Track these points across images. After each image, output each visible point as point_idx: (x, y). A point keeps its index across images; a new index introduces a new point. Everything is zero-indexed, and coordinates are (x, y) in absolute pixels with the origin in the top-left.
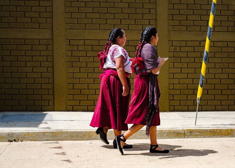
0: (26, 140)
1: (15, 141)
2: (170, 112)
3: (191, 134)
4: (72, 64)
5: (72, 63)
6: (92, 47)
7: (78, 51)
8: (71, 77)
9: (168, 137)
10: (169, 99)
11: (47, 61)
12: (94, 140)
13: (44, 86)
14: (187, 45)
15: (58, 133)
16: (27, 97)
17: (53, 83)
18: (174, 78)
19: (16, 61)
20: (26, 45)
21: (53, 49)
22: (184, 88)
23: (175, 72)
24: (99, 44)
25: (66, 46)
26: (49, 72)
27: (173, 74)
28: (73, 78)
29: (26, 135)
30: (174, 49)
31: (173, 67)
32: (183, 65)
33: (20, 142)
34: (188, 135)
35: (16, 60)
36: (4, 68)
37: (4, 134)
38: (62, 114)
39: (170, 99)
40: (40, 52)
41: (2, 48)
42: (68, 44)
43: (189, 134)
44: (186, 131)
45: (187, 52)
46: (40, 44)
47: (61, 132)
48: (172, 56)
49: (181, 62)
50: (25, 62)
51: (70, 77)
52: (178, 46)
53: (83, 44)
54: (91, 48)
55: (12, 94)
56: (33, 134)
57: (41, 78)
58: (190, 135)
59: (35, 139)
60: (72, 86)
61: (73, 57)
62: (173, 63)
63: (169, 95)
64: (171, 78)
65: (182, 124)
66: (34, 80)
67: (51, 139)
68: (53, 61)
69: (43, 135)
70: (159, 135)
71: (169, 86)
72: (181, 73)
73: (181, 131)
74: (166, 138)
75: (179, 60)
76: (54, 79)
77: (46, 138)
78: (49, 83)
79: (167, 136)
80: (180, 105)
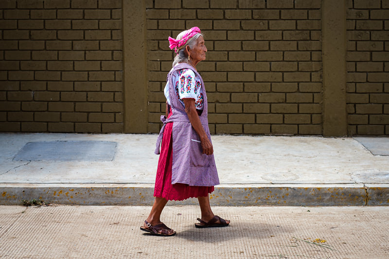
0: (56, 203)
1: (35, 203)
2: (348, 137)
3: (379, 197)
4: (158, 45)
5: (159, 43)
6: (197, 11)
7: (169, 19)
8: (156, 70)
9: (333, 203)
10: (347, 111)
11: (112, 39)
12: (185, 205)
13: (106, 86)
14: (383, 7)
15: (116, 191)
16: (75, 106)
17: (122, 81)
18: (356, 71)
19: (55, 40)
20: (72, 10)
21: (122, 17)
22: (378, 90)
23: (359, 60)
24: (210, 6)
25: (147, 10)
26: (115, 59)
27: (354, 63)
28: (161, 71)
29: (57, 192)
30: (356, 13)
31: (354, 49)
32: (374, 46)
33: (43, 208)
34: (373, 200)
35: (55, 38)
36: (33, 52)
37: (17, 191)
38: (138, 140)
39: (349, 112)
40: (99, 23)
41: (29, 16)
42: (152, 7)
43: (375, 197)
44: (371, 190)
45: (384, 20)
46: (98, 7)
47: (122, 188)
48: (354, 28)
49: (370, 40)
50: (71, 42)
51: (154, 70)
52: (366, 8)
53: (180, 7)
54: (195, 14)
55: (48, 101)
56: (70, 192)
57: (101, 70)
58: (378, 200)
59: (73, 201)
60: (159, 85)
61: (161, 31)
62: (355, 42)
63: (347, 104)
64: (351, 71)
65: (365, 172)
66: (88, 74)
67: (102, 201)
68: (123, 39)
69: (88, 194)
70: (315, 198)
71: (346, 87)
72: (371, 60)
73: (359, 191)
74: (328, 205)
75: (366, 35)
76: (124, 73)
77: (93, 200)
78: (115, 81)
79: (330, 200)
80: (369, 124)
